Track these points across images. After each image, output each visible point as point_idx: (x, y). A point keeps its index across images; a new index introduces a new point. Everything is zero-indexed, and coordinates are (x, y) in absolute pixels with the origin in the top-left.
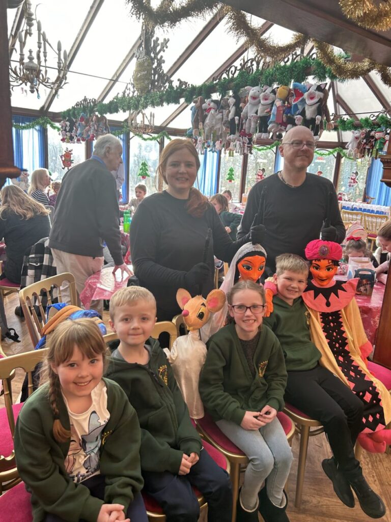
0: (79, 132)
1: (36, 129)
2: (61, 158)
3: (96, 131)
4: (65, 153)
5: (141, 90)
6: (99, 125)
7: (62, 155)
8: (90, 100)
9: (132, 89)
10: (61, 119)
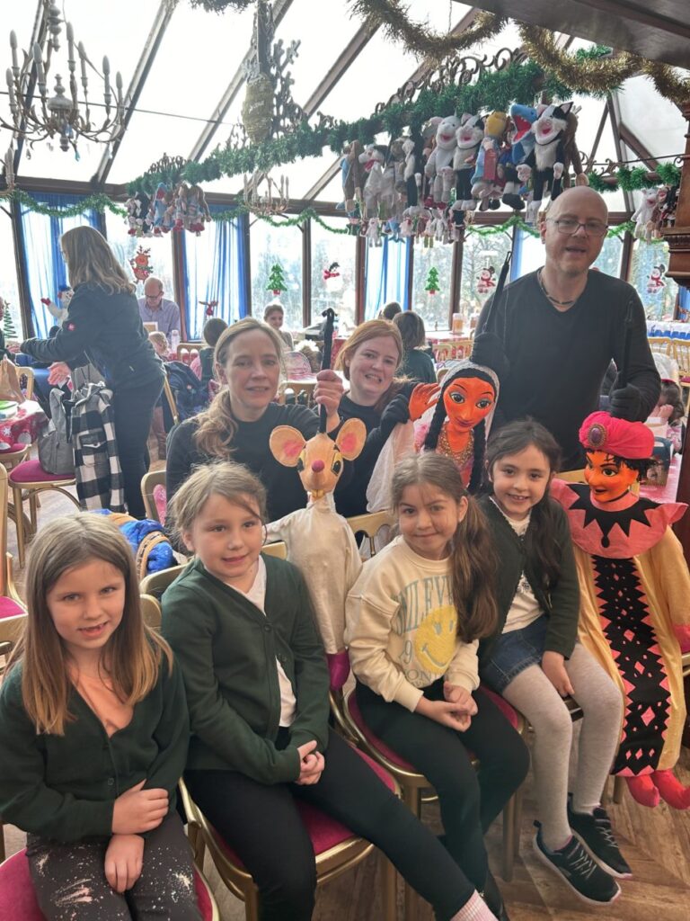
0: (156, 217)
1: (85, 216)
2: (132, 264)
3: (185, 213)
4: (137, 255)
5: (256, 136)
6: (189, 202)
7: (133, 260)
8: (173, 160)
9: (241, 136)
10: (127, 195)
